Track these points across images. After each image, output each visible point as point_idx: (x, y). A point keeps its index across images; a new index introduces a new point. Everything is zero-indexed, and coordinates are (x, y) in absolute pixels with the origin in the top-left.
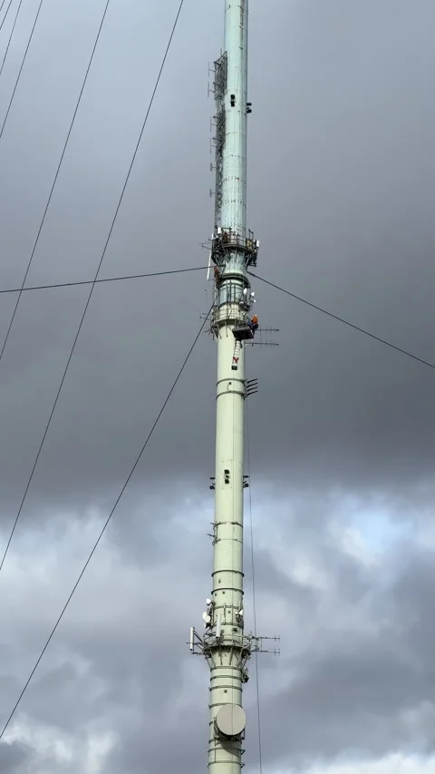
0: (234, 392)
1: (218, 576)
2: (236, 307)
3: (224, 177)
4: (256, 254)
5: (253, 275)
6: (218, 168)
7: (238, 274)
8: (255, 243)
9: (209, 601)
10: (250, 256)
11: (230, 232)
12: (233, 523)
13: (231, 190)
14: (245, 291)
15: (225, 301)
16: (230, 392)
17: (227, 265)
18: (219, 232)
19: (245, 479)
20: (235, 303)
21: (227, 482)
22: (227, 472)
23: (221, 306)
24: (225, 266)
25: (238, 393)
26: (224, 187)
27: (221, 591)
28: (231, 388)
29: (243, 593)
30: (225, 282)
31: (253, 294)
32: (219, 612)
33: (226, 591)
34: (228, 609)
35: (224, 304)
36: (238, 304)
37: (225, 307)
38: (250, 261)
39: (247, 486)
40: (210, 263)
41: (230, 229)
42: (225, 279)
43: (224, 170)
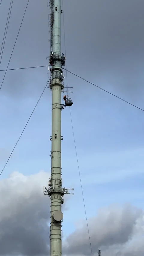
0: (58, 108)
1: (53, 169)
2: (58, 79)
3: (54, 35)
4: (64, 62)
5: (64, 69)
6: (51, 32)
7: (59, 68)
8: (64, 58)
9: (50, 177)
10: (63, 62)
11: (56, 54)
12: (58, 152)
13: (56, 40)
14: (61, 74)
15: (54, 77)
16: (57, 108)
17: (55, 65)
18: (52, 54)
19: (62, 137)
20: (58, 78)
21: (56, 138)
22: (56, 135)
23: (53, 79)
24: (54, 65)
25: (59, 108)
26: (54, 38)
27: (54, 174)
28: (57, 107)
29: (61, 175)
30: (54, 71)
31: (64, 75)
32: (54, 181)
33: (56, 174)
34: (57, 180)
35: (54, 78)
36: (59, 78)
37: (54, 79)
38: (63, 64)
39: (62, 139)
40: (49, 64)
41: (56, 53)
42: (54, 70)
43: (53, 33)
